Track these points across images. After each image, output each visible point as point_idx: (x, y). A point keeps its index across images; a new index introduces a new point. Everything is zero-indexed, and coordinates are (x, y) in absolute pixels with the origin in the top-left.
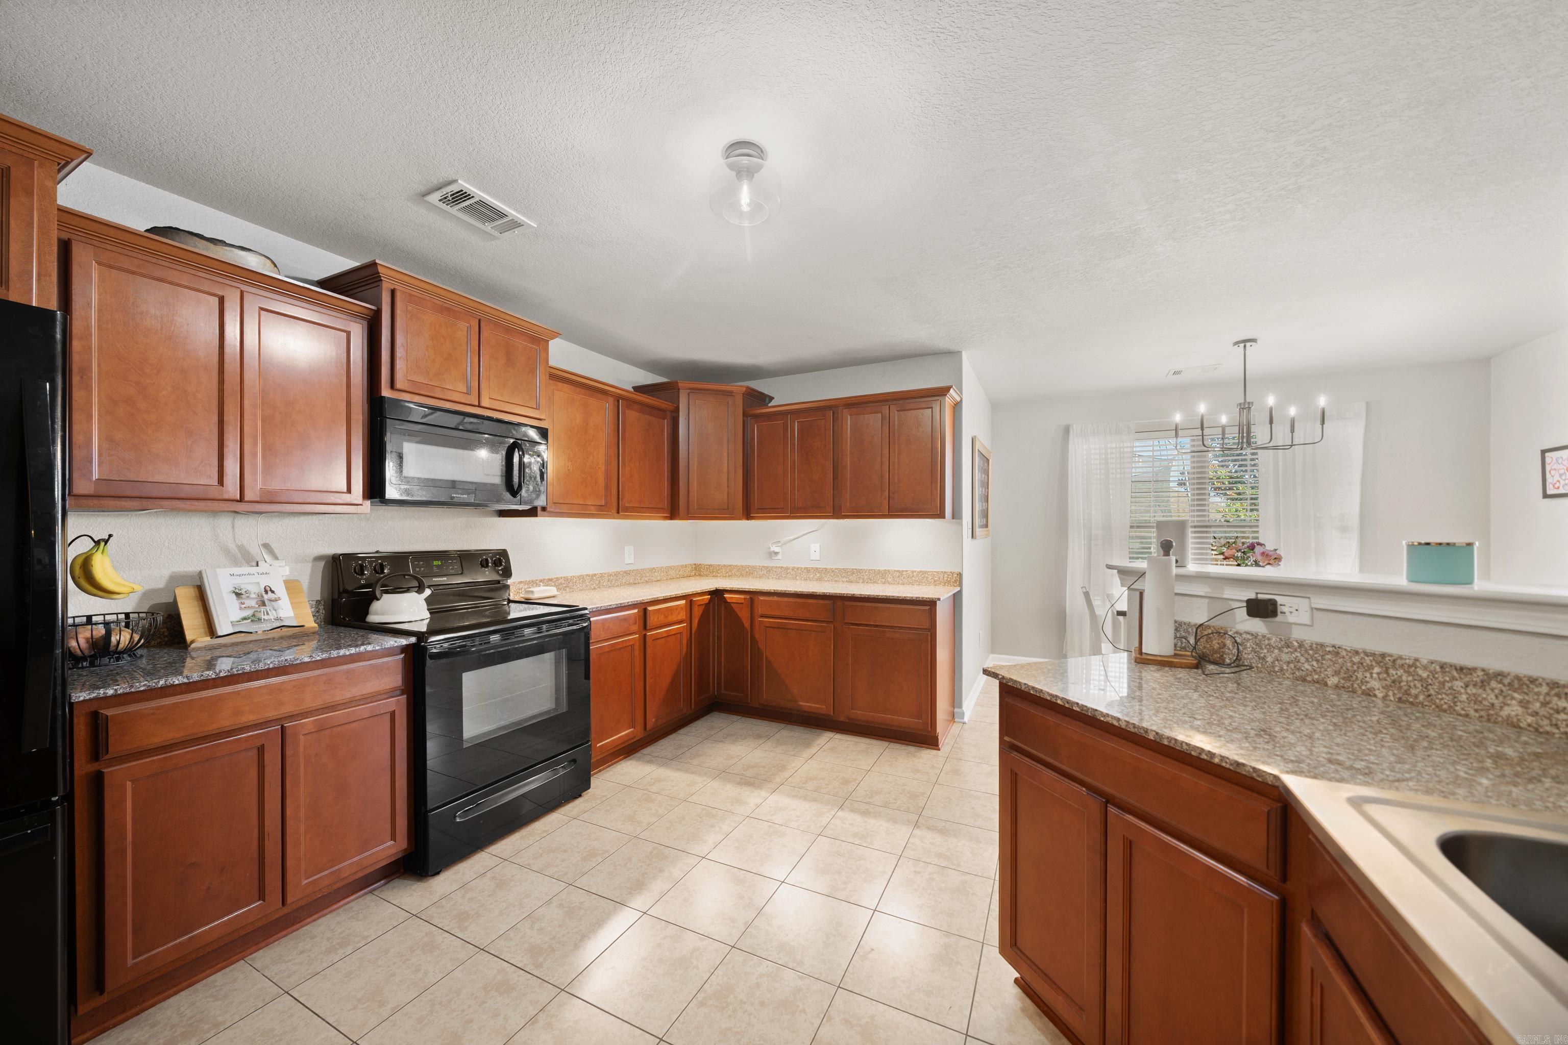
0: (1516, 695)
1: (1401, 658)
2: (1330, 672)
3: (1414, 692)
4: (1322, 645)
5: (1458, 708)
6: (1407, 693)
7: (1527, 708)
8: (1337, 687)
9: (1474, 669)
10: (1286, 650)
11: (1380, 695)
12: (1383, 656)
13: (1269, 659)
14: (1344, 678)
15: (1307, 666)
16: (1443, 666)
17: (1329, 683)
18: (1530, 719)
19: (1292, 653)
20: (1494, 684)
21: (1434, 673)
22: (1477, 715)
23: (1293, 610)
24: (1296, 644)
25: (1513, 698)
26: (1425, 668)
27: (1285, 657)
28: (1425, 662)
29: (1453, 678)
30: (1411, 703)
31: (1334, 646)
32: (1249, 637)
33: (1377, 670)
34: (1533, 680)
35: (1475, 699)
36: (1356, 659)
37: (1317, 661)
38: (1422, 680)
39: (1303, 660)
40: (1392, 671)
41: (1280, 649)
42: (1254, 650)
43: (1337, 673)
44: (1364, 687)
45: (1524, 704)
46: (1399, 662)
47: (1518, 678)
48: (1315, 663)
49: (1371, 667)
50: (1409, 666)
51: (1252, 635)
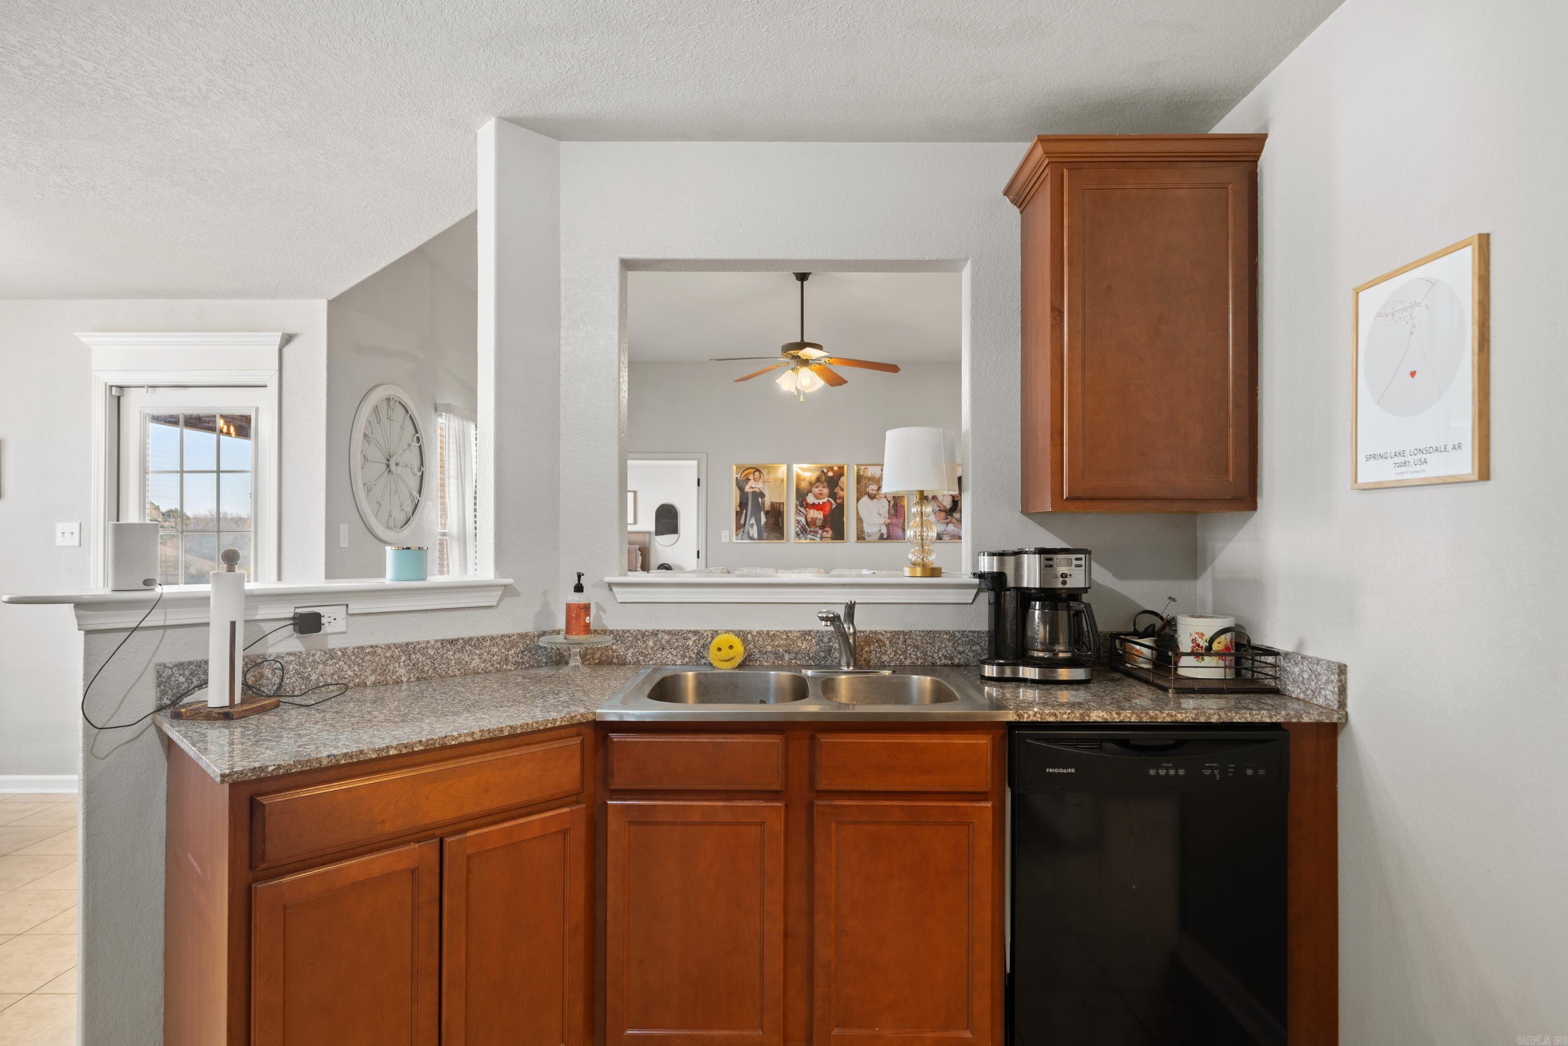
0: (477, 652)
1: (418, 643)
2: (369, 671)
3: (426, 668)
4: (362, 648)
5: (450, 672)
6: (422, 671)
7: (481, 658)
8: (374, 684)
9: (458, 640)
10: (330, 662)
11: (405, 679)
12: (407, 644)
13: (314, 677)
14: (379, 675)
15: (350, 673)
16: (443, 642)
17: (368, 683)
18: (483, 665)
19: (336, 663)
20: (468, 648)
21: (437, 649)
22: (459, 673)
23: (331, 620)
24: (339, 653)
25: (476, 654)
26: (433, 647)
27: (329, 670)
28: (433, 642)
29: (448, 650)
30: (425, 679)
31: (372, 646)
32: (292, 658)
33: (403, 658)
34: (484, 638)
35: (459, 662)
36: (388, 654)
37: (358, 665)
38: (431, 657)
39: (346, 667)
40: (413, 657)
41: (325, 663)
42: (297, 672)
43: (374, 671)
44: (394, 677)
45: (480, 656)
46: (418, 647)
47: (478, 639)
48: (356, 668)
49: (400, 657)
50: (424, 649)
51: (295, 654)
